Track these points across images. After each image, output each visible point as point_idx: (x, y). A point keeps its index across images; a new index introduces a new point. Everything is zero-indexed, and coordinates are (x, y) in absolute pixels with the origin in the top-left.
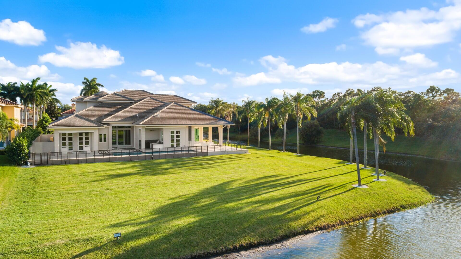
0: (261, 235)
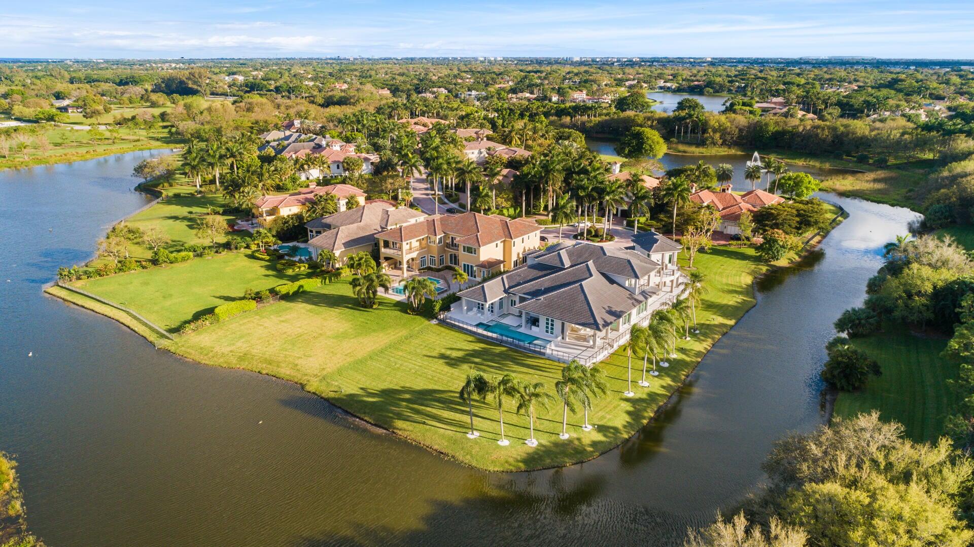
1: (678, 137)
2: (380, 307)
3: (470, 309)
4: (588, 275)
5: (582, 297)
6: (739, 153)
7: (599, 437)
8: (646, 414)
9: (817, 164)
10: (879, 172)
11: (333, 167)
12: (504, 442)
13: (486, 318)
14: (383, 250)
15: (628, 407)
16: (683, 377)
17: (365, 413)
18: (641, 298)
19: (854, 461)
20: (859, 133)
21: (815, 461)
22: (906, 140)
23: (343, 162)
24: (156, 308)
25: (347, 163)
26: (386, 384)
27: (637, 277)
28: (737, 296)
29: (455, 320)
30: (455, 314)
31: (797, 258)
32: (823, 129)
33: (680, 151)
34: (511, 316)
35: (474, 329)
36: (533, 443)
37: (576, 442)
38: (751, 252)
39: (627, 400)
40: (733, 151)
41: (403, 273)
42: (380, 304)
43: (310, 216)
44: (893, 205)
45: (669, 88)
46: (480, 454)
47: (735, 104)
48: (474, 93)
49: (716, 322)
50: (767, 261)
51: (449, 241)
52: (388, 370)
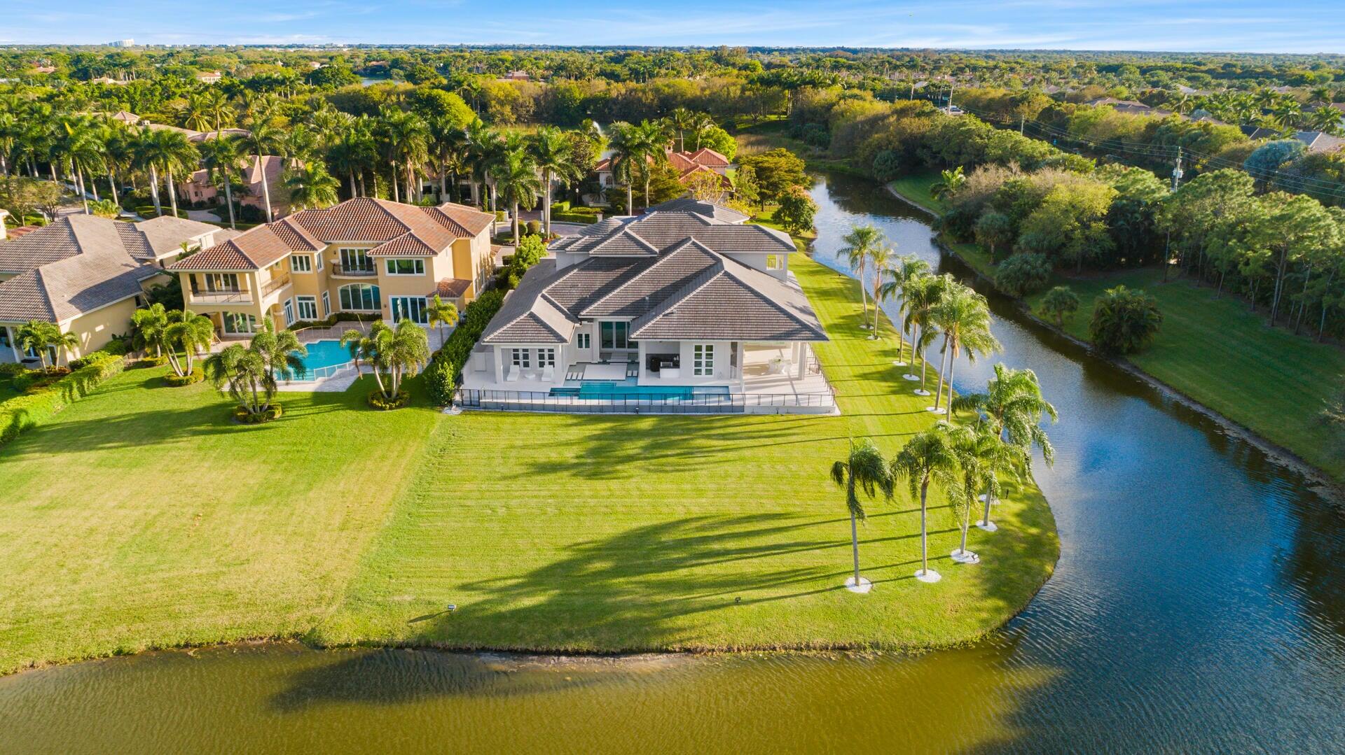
0: (599, 643)
7: (1013, 506)
12: (930, 577)
13: (552, 380)
14: (193, 299)
22: (749, 97)
32: (644, 92)
35: (551, 401)
36: (970, 557)
37: (1010, 527)
42: (286, 405)
51: (337, 259)
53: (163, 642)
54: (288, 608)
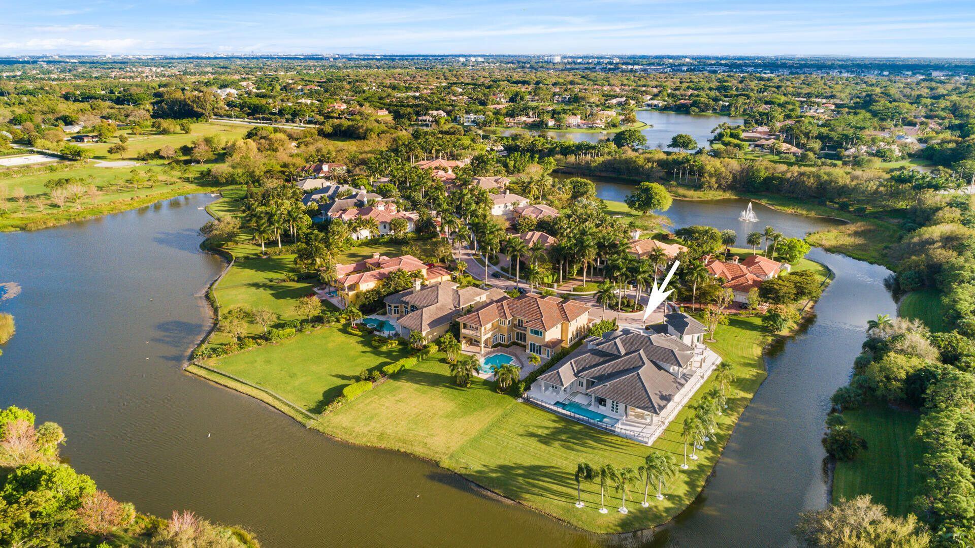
1: (677, 179)
2: (473, 386)
3: (546, 389)
4: (641, 364)
5: (640, 384)
6: (734, 197)
7: (669, 504)
8: (699, 484)
9: (804, 212)
10: (859, 224)
11: (381, 227)
12: (604, 511)
13: (561, 397)
14: (463, 331)
15: (684, 477)
16: (721, 449)
17: (493, 487)
18: (683, 381)
19: (854, 533)
20: (841, 182)
21: (829, 533)
22: (881, 192)
23: (390, 223)
24: (289, 388)
25: (394, 225)
26: (502, 460)
27: (680, 365)
28: (752, 369)
29: (538, 400)
30: (534, 393)
31: (795, 326)
32: (809, 176)
33: (680, 196)
34: (579, 395)
35: (555, 408)
36: (624, 511)
37: (655, 510)
38: (758, 321)
39: (684, 472)
40: (727, 195)
41: (481, 350)
42: (473, 383)
43: (385, 291)
44: (871, 263)
45: (655, 106)
46: (588, 520)
47: (724, 135)
48: (472, 116)
49: (739, 397)
50: (771, 331)
51: (516, 322)
52: (499, 448)
53: (407, 451)
54: (437, 453)
